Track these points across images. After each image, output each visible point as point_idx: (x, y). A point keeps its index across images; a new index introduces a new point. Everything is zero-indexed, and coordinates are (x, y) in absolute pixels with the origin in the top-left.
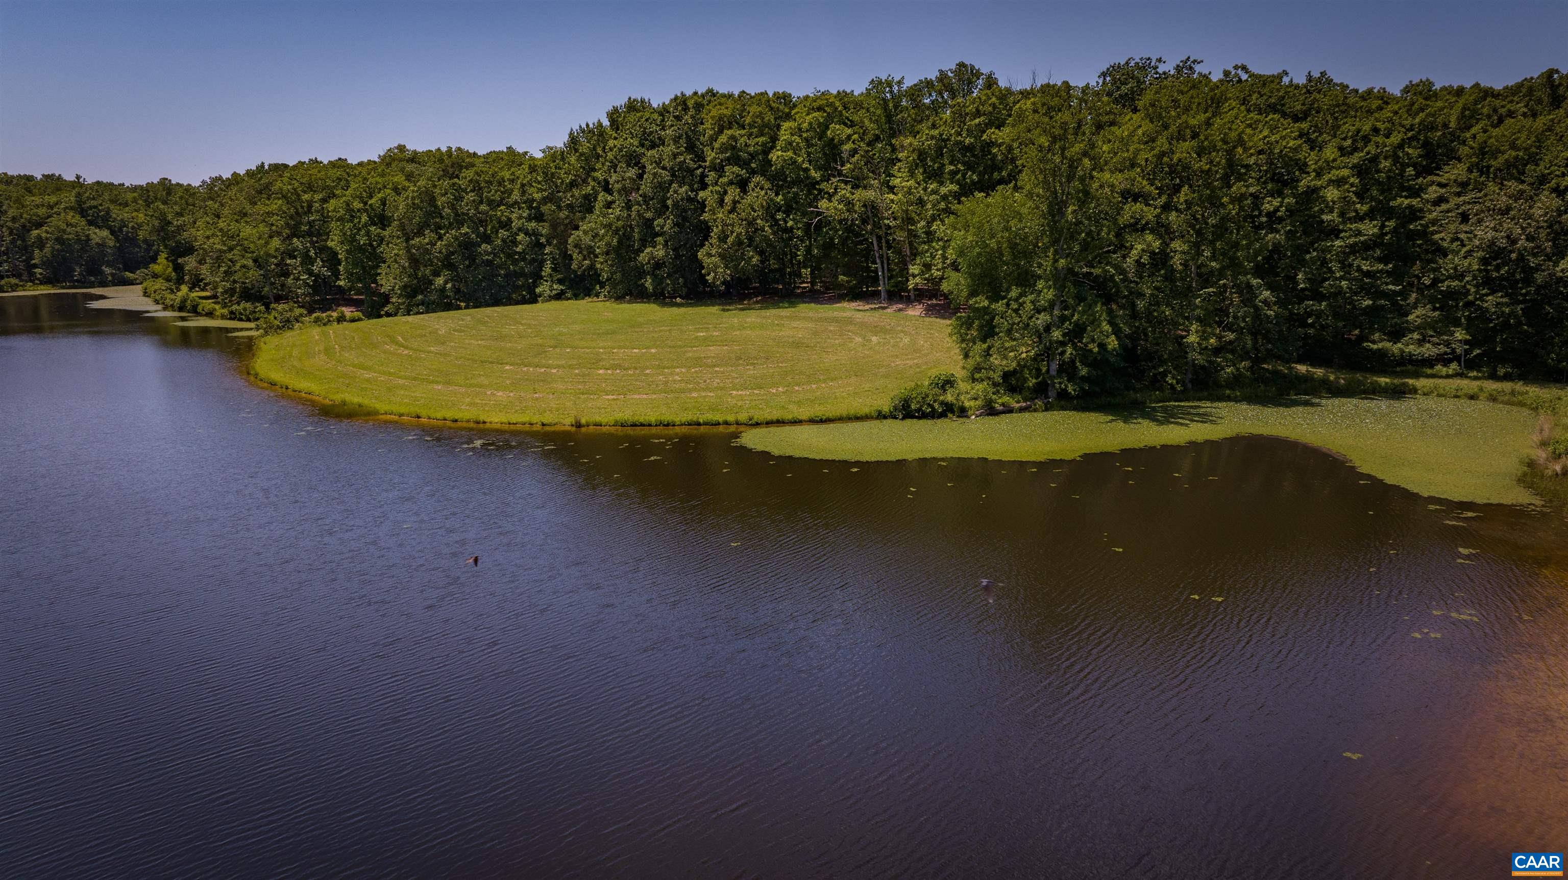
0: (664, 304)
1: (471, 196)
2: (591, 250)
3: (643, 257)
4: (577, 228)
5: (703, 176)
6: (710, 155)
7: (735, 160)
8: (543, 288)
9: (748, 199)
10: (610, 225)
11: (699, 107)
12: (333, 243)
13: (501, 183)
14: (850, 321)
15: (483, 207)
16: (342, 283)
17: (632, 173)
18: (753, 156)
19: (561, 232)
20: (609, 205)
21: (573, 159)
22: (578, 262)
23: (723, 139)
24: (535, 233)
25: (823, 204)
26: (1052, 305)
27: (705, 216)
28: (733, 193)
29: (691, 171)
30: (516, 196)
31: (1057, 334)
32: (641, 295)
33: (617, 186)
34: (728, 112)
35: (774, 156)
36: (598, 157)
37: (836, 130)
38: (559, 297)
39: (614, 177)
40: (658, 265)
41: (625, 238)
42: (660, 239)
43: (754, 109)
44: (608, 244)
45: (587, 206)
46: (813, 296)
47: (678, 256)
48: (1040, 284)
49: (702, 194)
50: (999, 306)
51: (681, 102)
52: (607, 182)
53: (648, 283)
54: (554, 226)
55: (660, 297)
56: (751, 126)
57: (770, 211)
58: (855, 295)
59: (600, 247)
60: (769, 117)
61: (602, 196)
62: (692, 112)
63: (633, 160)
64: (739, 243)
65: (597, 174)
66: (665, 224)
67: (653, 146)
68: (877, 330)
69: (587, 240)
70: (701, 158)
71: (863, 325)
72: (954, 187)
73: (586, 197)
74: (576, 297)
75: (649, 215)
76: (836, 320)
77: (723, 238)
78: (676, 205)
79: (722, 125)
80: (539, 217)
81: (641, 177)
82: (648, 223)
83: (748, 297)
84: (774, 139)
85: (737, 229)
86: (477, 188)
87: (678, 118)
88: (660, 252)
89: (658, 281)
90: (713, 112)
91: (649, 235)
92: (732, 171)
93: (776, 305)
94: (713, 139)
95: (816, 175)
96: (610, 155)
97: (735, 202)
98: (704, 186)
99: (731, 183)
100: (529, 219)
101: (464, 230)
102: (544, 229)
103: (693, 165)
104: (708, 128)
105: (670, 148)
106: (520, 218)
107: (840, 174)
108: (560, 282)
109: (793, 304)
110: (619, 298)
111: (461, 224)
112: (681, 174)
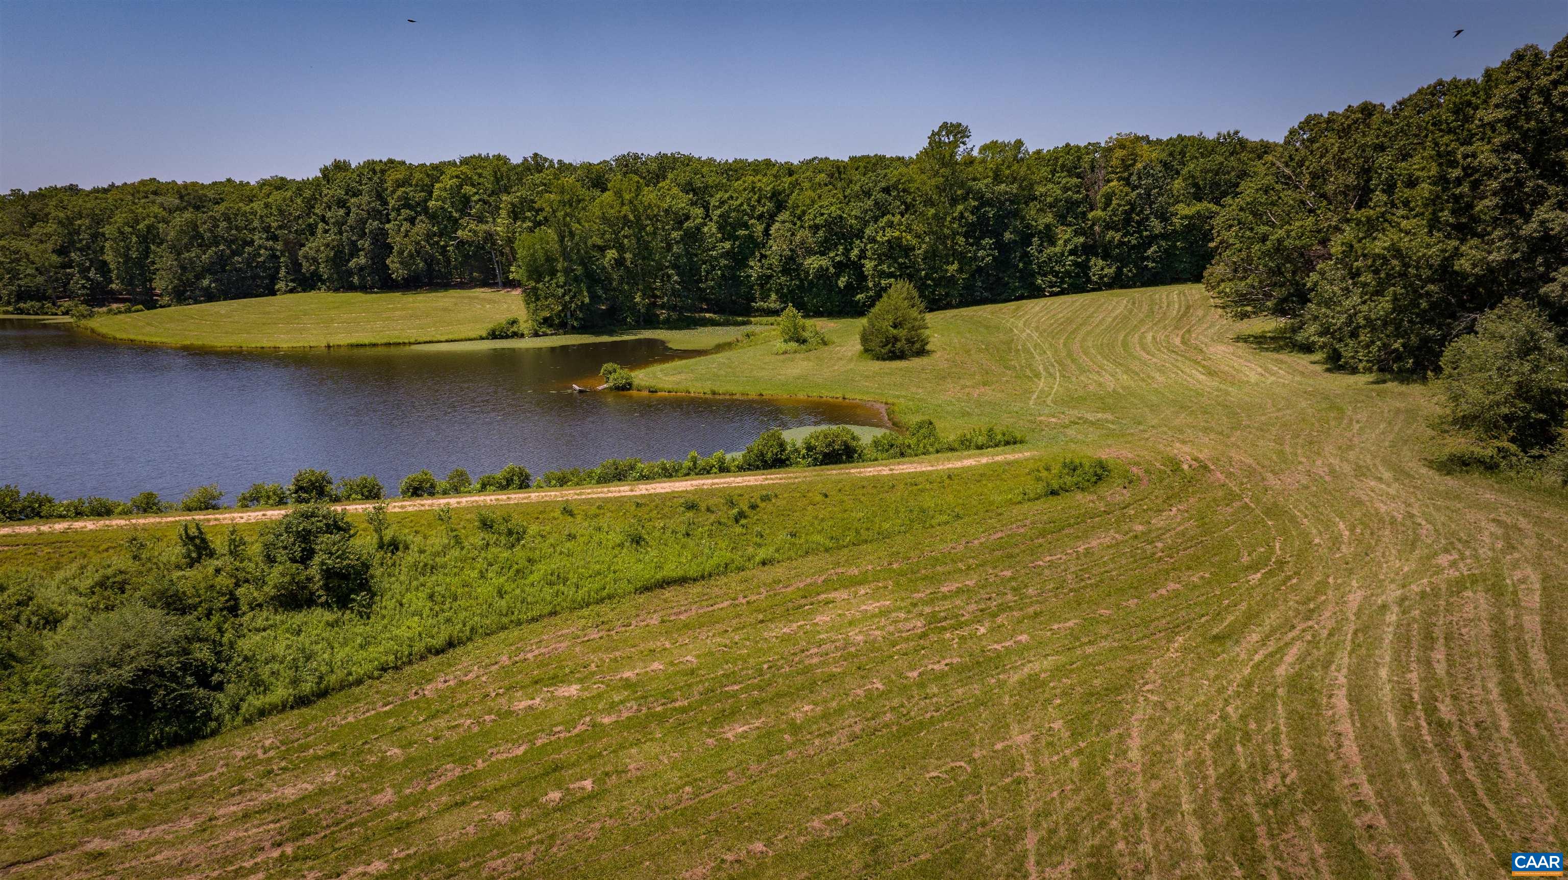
0: (366, 293)
1: (224, 224)
2: (315, 260)
3: (352, 264)
4: (304, 245)
5: (388, 214)
6: (392, 203)
7: (407, 206)
8: (281, 285)
9: (415, 230)
10: (327, 245)
11: (383, 172)
12: (109, 257)
13: (244, 214)
14: (477, 298)
15: (234, 232)
16: (114, 286)
17: (342, 212)
18: (418, 204)
19: (293, 247)
20: (326, 231)
21: (299, 201)
22: (306, 267)
23: (399, 193)
24: (272, 249)
25: (460, 233)
26: (565, 284)
27: (389, 240)
28: (406, 226)
29: (380, 212)
30: (256, 223)
31: (567, 298)
32: (351, 288)
33: (333, 220)
34: (401, 177)
35: (431, 204)
36: (316, 199)
37: (468, 189)
38: (292, 291)
39: (329, 214)
40: (362, 269)
41: (339, 253)
42: (361, 253)
43: (417, 175)
44: (327, 256)
45: (312, 230)
46: (461, 286)
47: (374, 263)
48: (559, 274)
49: (387, 226)
50: (540, 285)
51: (371, 166)
52: (324, 217)
53: (356, 280)
54: (286, 243)
55: (364, 288)
56: (416, 185)
57: (429, 236)
58: (484, 284)
59: (322, 257)
60: (427, 181)
61: (321, 225)
62: (379, 175)
63: (342, 203)
64: (411, 255)
65: (317, 211)
66: (365, 243)
67: (355, 195)
68: (490, 301)
69: (312, 253)
70: (385, 203)
71: (484, 299)
72: (530, 224)
73: (310, 225)
74: (304, 291)
75: (354, 238)
76: (469, 297)
77: (401, 252)
78: (370, 232)
79: (399, 184)
80: (275, 238)
81: (348, 214)
82: (353, 244)
83: (421, 287)
84: (430, 193)
85: (410, 247)
86: (227, 219)
87: (370, 179)
88: (363, 261)
89: (363, 279)
90: (392, 177)
91: (355, 251)
92: (405, 212)
93: (436, 291)
94: (393, 192)
95: (456, 215)
96: (325, 199)
97: (407, 231)
98: (389, 221)
99: (405, 220)
100: (267, 239)
101: (221, 247)
102: (279, 246)
103: (380, 208)
104: (389, 184)
105: (365, 198)
106: (261, 238)
107: (469, 214)
108: (292, 281)
109: (446, 290)
110: (337, 290)
111: (217, 244)
112: (375, 214)
